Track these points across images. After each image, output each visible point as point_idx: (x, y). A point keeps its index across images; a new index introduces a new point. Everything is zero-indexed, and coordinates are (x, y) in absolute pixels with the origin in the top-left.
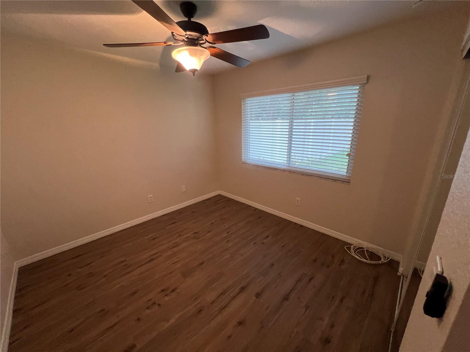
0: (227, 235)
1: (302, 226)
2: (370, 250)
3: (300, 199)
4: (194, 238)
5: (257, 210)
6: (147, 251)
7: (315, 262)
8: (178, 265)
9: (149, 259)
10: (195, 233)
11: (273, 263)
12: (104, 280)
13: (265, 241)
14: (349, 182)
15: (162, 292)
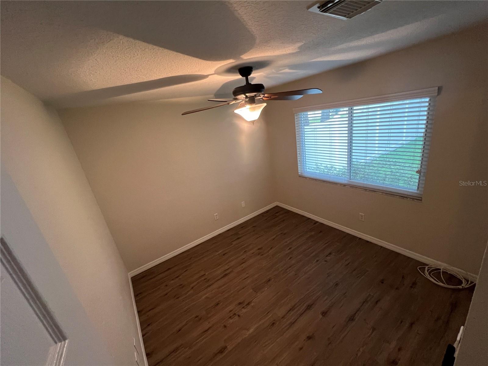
0: (289, 251)
1: (368, 242)
2: (449, 272)
3: (364, 214)
4: (259, 254)
5: (318, 223)
6: (220, 267)
7: (382, 283)
8: (249, 281)
9: (224, 274)
10: (259, 249)
11: (337, 283)
12: (191, 292)
13: (328, 258)
14: (421, 199)
15: (239, 304)
